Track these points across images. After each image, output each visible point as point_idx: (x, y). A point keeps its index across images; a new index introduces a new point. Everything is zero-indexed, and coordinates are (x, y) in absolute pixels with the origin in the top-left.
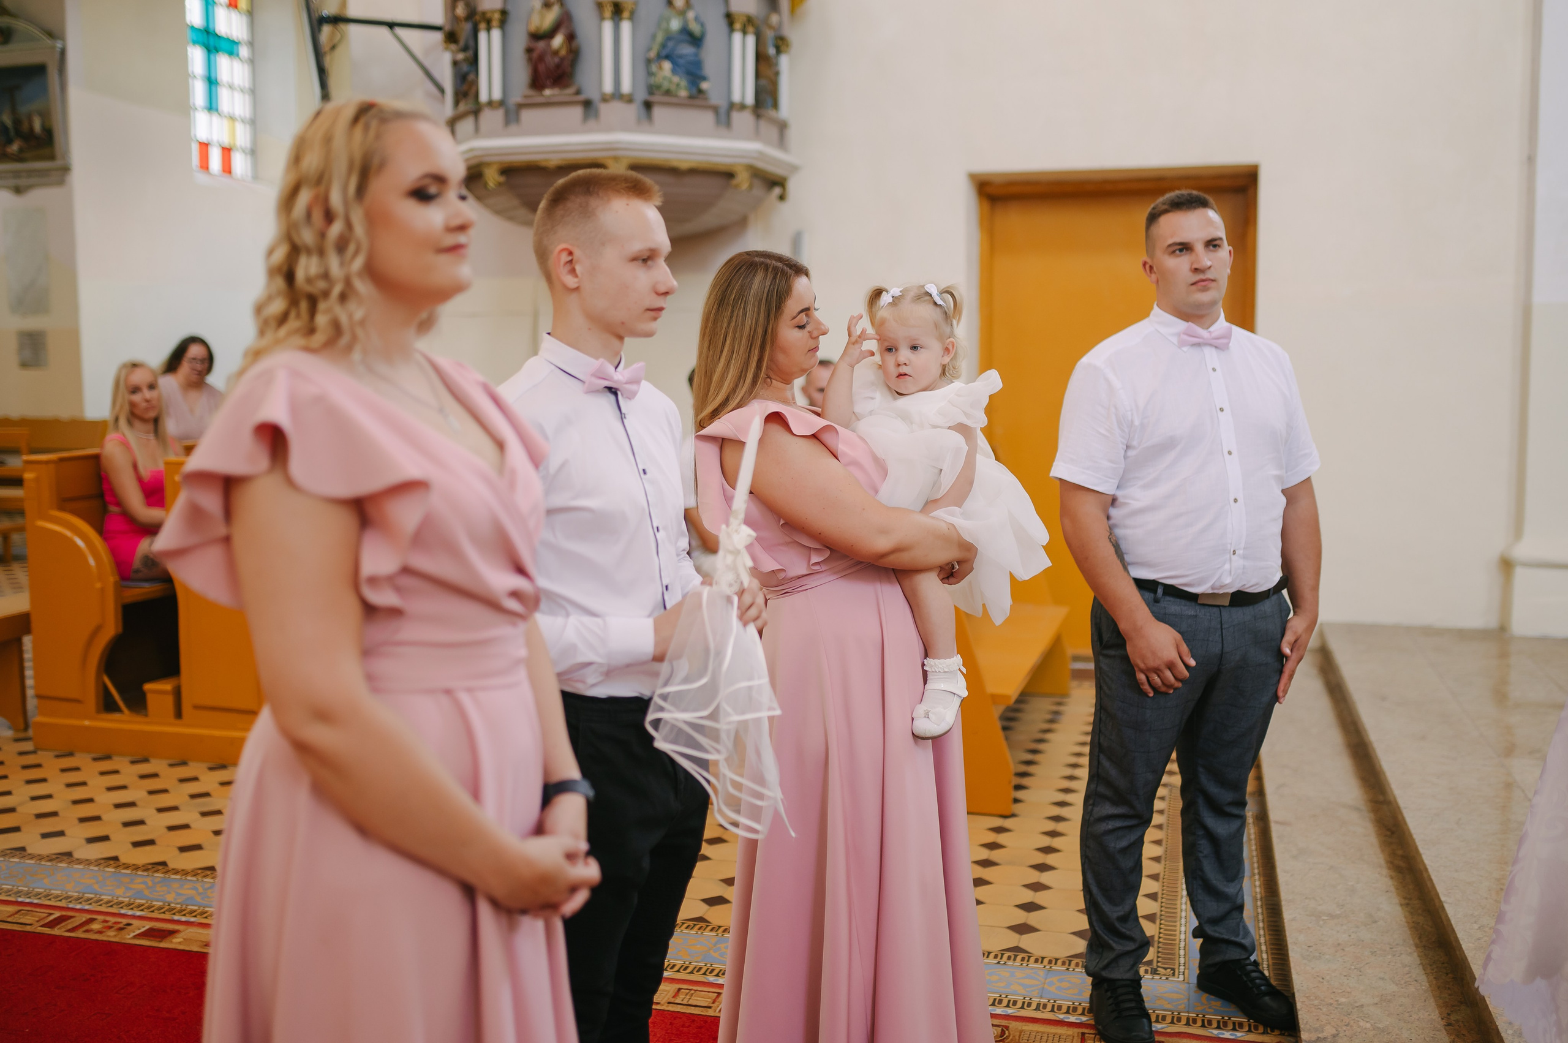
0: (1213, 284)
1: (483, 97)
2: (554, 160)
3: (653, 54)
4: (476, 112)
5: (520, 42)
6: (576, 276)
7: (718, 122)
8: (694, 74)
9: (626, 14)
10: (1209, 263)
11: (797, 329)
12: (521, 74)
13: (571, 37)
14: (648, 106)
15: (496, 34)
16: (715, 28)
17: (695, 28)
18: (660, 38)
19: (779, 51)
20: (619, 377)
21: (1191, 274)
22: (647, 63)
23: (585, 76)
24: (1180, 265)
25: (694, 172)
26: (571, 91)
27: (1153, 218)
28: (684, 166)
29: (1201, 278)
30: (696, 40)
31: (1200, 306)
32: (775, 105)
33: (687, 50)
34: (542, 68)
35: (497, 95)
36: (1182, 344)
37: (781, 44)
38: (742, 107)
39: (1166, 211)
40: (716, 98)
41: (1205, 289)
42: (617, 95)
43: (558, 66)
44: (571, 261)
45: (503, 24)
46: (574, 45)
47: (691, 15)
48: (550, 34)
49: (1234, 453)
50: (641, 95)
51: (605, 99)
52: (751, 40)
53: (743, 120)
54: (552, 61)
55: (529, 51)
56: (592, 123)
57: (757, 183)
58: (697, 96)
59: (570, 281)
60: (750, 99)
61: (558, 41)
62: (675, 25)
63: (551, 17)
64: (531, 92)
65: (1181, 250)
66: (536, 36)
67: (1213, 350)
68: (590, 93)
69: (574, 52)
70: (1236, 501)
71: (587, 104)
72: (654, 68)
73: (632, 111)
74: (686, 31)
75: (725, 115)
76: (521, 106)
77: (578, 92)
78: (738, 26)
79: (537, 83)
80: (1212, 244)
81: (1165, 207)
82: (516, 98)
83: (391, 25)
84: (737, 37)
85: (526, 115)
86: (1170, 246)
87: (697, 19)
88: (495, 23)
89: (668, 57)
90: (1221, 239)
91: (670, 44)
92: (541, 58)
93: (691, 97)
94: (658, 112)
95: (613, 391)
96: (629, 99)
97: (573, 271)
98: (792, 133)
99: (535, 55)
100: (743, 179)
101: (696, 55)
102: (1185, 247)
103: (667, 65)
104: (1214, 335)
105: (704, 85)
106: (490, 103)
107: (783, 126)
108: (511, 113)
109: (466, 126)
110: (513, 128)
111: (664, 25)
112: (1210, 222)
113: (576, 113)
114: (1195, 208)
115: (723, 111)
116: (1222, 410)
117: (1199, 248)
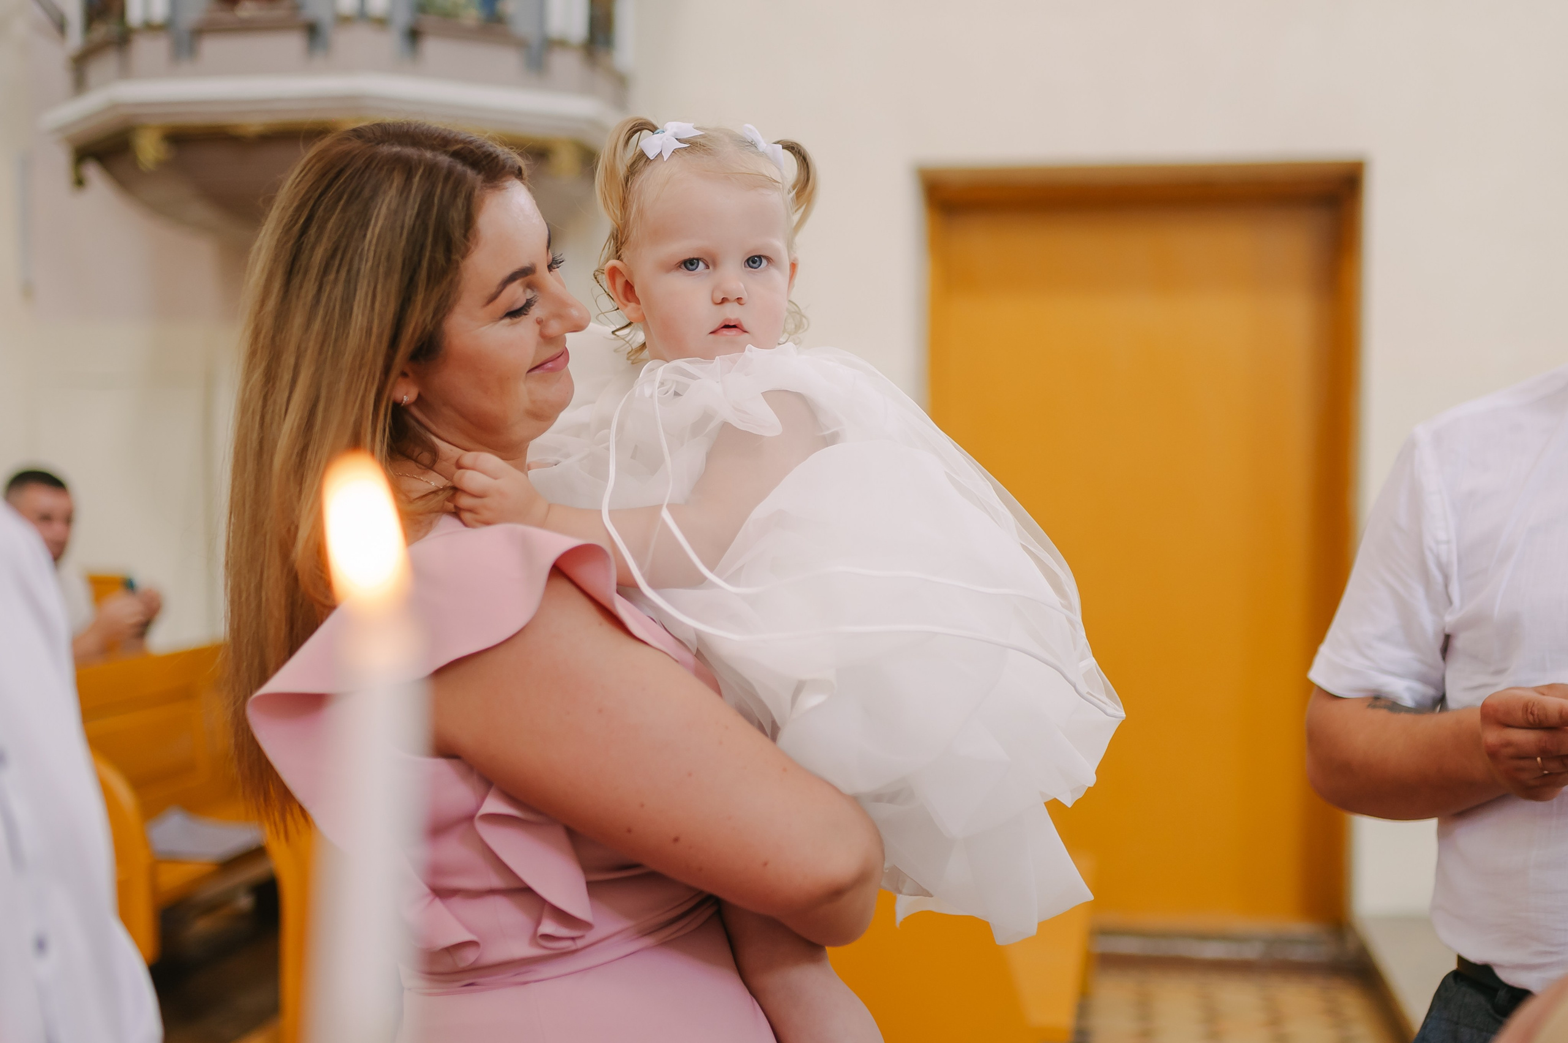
1: (134, 16)
2: (254, 123)
4: (123, 39)
7: (528, 66)
11: (505, 322)
14: (414, 35)
26: (284, 7)
32: (609, 47)
35: (159, 11)
38: (561, 44)
40: (523, 25)
42: (364, 16)
50: (403, 18)
51: (344, 20)
53: (566, 64)
56: (320, 59)
58: (494, 24)
60: (578, 36)
68: (317, 11)
71: (312, 31)
73: (390, 42)
75: (538, 55)
76: (200, 31)
77: (297, 10)
82: (191, 17)
85: (212, 48)
93: (485, 25)
94: (430, 46)
96: (381, 23)
98: (638, 88)
100: (563, 163)
106: (150, 27)
108: (183, 42)
109: (103, 67)
110: (186, 65)
113: (292, 44)
115: (535, 49)
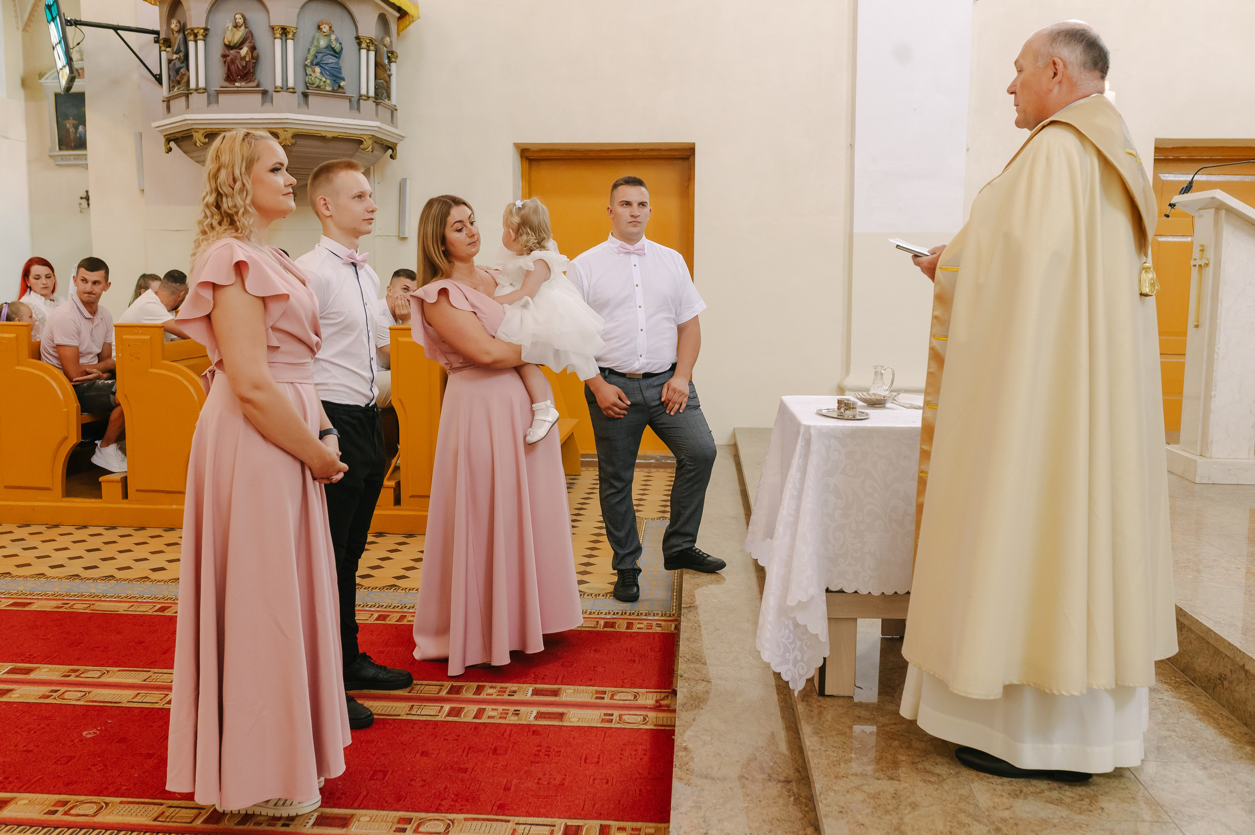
0: (639, 224)
1: (193, 85)
3: (308, 62)
5: (217, 50)
6: (329, 210)
7: (351, 107)
8: (336, 76)
9: (290, 36)
10: (639, 214)
11: (457, 232)
12: (219, 72)
13: (253, 49)
14: (305, 95)
15: (201, 44)
16: (349, 46)
17: (336, 46)
18: (313, 52)
19: (390, 62)
20: (358, 257)
21: (630, 217)
22: (305, 68)
23: (263, 75)
24: (625, 212)
25: (335, 139)
26: (254, 84)
27: (615, 186)
28: (329, 135)
29: (635, 220)
30: (337, 54)
31: (632, 234)
32: (389, 97)
33: (331, 60)
34: (233, 68)
35: (202, 84)
36: (619, 252)
37: (392, 56)
38: (367, 97)
39: (622, 184)
40: (350, 91)
41: (635, 226)
42: (285, 88)
43: (244, 68)
44: (325, 204)
45: (205, 36)
46: (255, 55)
47: (333, 37)
48: (239, 46)
49: (642, 307)
50: (301, 88)
51: (277, 90)
52: (372, 54)
53: (368, 106)
54: (240, 64)
55: (224, 56)
56: (268, 105)
57: (377, 146)
58: (338, 90)
59: (327, 213)
60: (372, 93)
61: (244, 51)
62: (323, 43)
63: (239, 35)
64: (226, 84)
65: (626, 205)
66: (229, 47)
67: (637, 256)
68: (267, 85)
69: (255, 59)
70: (642, 330)
71: (265, 93)
72: (309, 71)
73: (295, 99)
74: (329, 47)
75: (356, 103)
76: (218, 93)
77: (258, 86)
78: (364, 45)
79: (230, 77)
80: (642, 204)
81: (621, 182)
82: (215, 87)
83: (116, 29)
84: (364, 52)
85: (223, 99)
86: (621, 202)
87: (337, 40)
88: (200, 37)
89: (317, 64)
90: (646, 203)
91: (320, 56)
92: (233, 62)
93: (333, 91)
94: (311, 99)
95: (354, 265)
96: (293, 91)
97: (327, 208)
98: (399, 114)
99: (229, 59)
100: (368, 143)
101: (337, 63)
102: (628, 204)
103: (318, 70)
104: (635, 248)
105: (342, 84)
107: (393, 110)
108: (213, 97)
109: (178, 104)
110: (214, 106)
111: (315, 43)
112: (642, 193)
113: (257, 98)
114: (636, 185)
115: (354, 100)
116: (637, 286)
117: (635, 205)
